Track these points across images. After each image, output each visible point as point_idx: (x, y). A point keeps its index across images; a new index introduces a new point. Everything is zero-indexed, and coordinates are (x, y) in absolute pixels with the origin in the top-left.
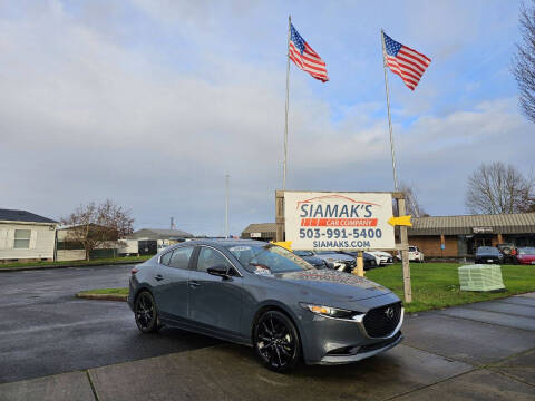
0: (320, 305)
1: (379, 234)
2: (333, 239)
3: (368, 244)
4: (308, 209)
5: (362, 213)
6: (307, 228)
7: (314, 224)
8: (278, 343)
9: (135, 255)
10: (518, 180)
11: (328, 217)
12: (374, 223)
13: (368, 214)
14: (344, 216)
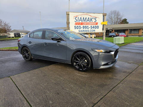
0: (100, 49)
1: (98, 27)
2: (85, 29)
3: (94, 31)
4: (77, 19)
5: (93, 20)
6: (76, 26)
7: (79, 24)
8: (82, 63)
9: (13, 37)
10: (119, 15)
11: (83, 22)
12: (97, 24)
13: (95, 21)
14: (88, 21)
